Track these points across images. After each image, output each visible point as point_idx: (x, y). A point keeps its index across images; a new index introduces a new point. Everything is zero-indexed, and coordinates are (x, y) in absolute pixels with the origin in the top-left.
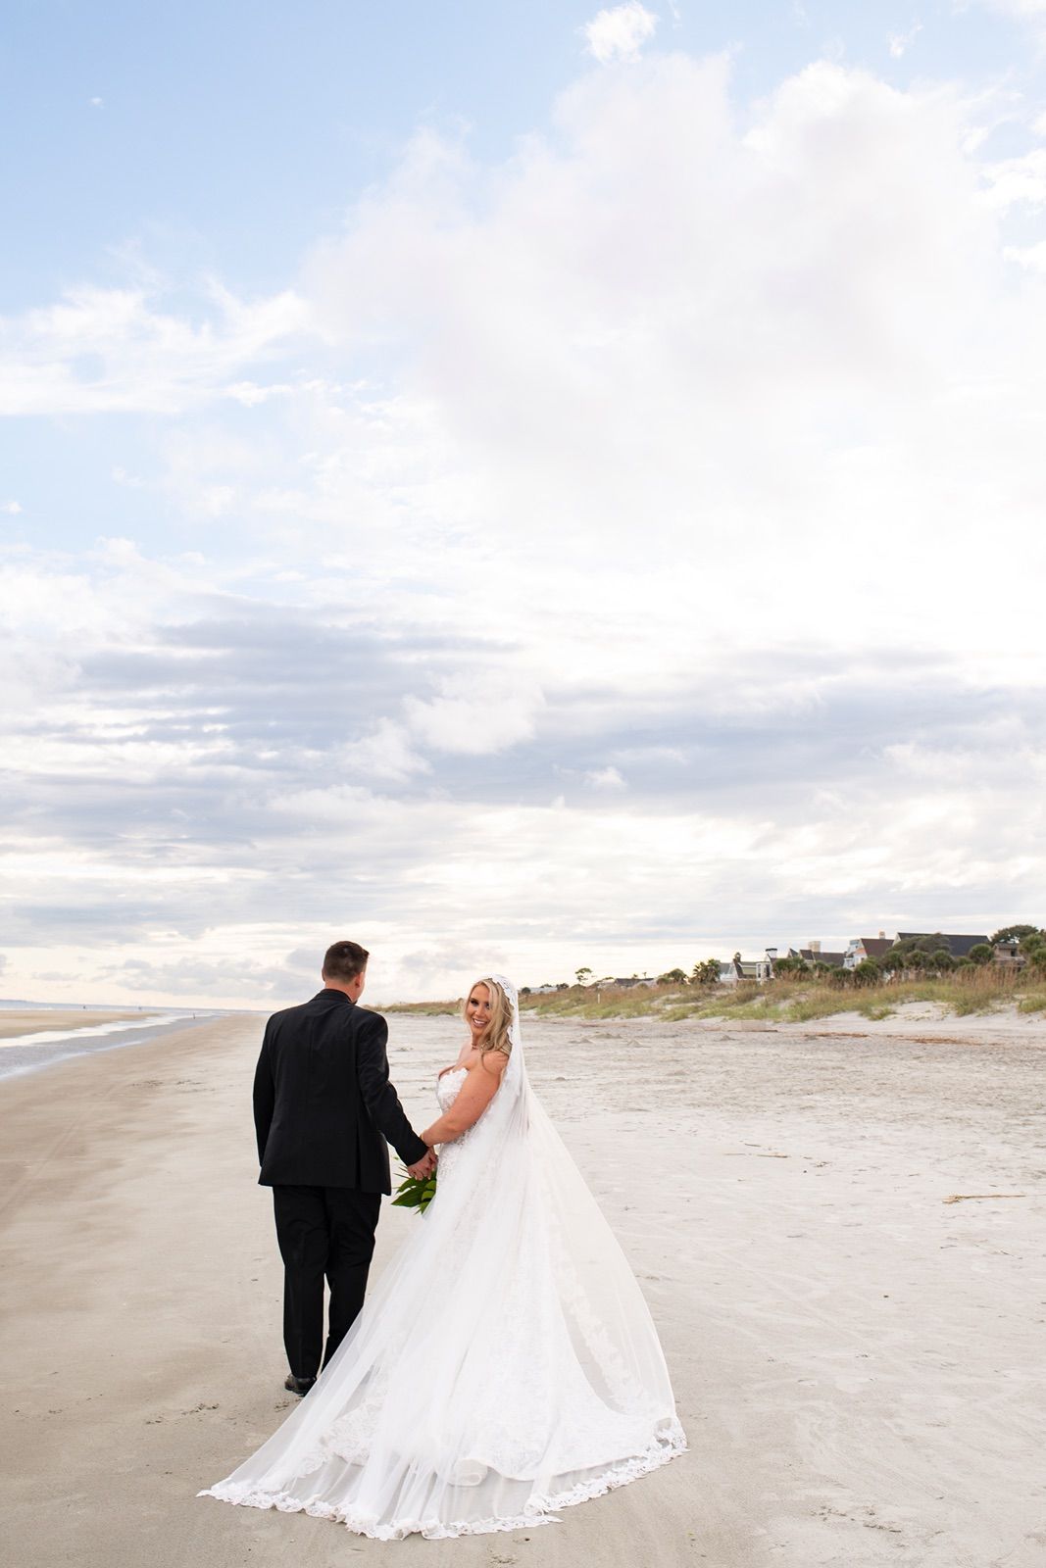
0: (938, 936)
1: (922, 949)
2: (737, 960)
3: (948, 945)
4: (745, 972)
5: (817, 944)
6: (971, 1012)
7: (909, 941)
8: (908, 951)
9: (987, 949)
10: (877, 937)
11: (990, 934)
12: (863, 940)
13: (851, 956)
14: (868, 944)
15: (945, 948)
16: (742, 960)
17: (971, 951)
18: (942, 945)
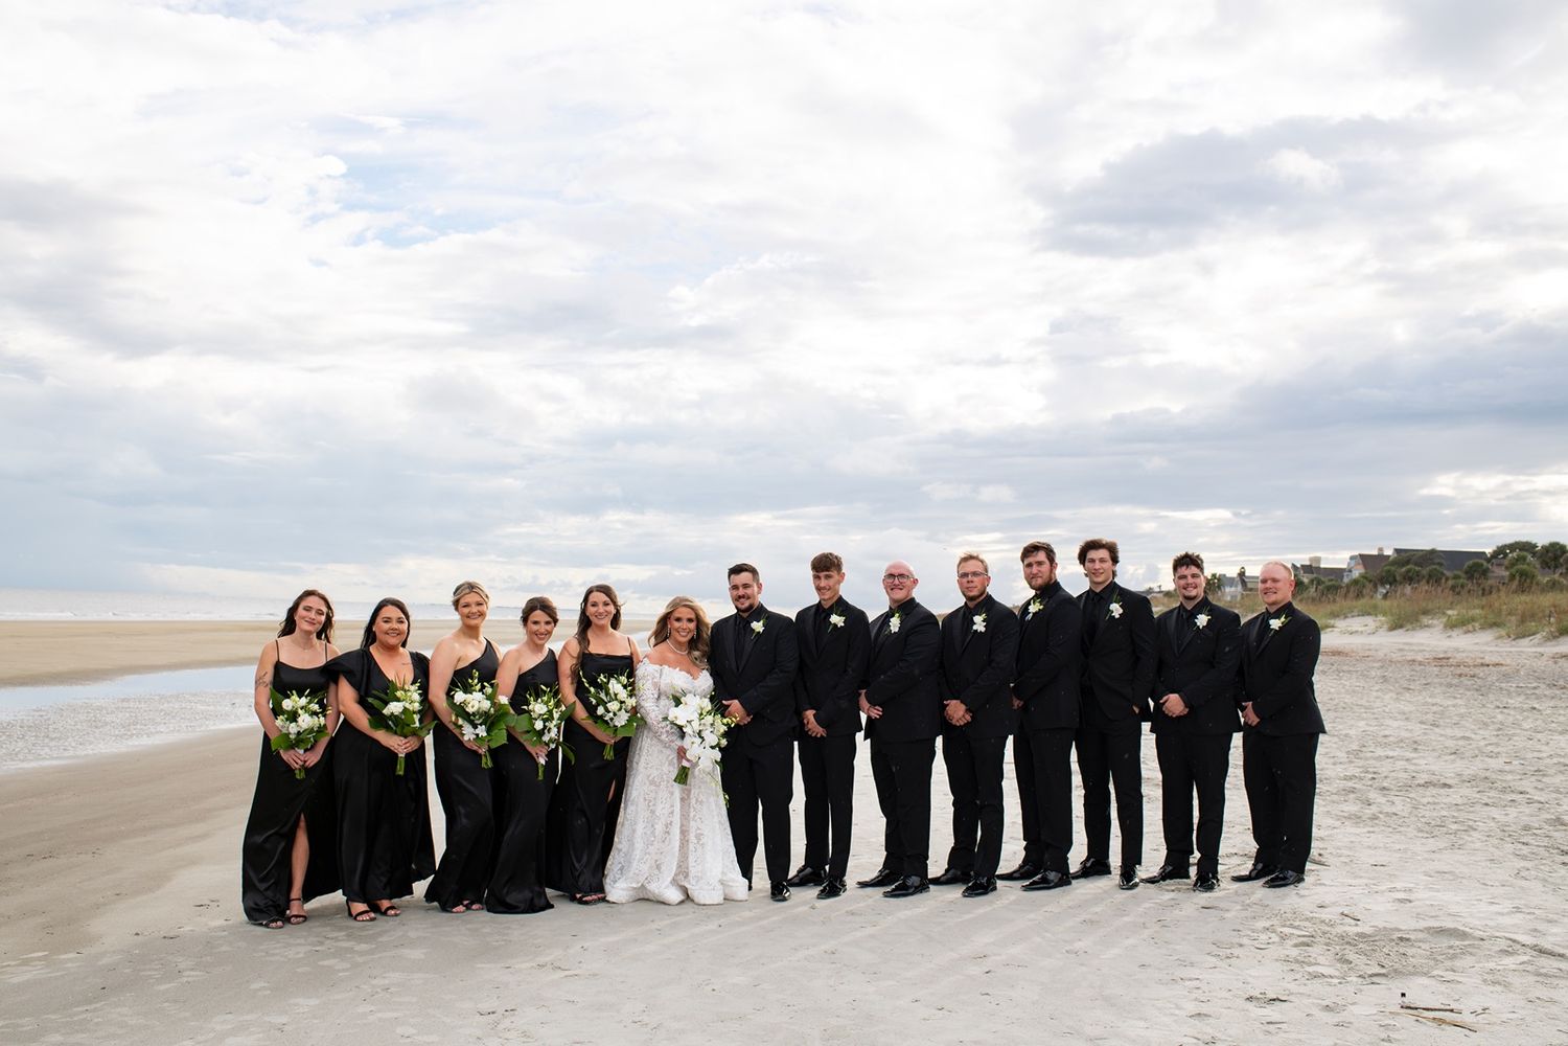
0: (1433, 552)
1: (1416, 564)
2: (1242, 574)
3: (1443, 561)
4: (1249, 585)
5: (1318, 560)
6: (1401, 627)
7: (1405, 557)
8: (1403, 565)
9: (1482, 565)
10: (1375, 553)
11: (1489, 551)
12: (1360, 555)
13: (1350, 571)
14: (1365, 559)
15: (1440, 564)
16: (1247, 574)
17: (1466, 566)
18: (1437, 561)
